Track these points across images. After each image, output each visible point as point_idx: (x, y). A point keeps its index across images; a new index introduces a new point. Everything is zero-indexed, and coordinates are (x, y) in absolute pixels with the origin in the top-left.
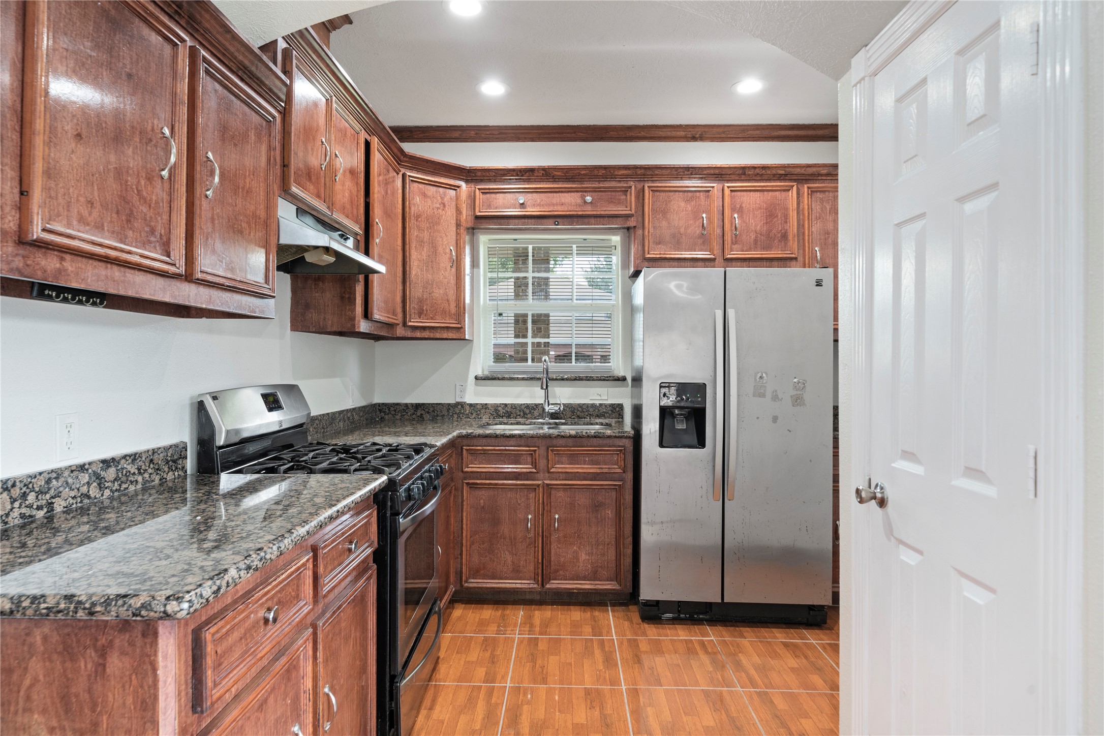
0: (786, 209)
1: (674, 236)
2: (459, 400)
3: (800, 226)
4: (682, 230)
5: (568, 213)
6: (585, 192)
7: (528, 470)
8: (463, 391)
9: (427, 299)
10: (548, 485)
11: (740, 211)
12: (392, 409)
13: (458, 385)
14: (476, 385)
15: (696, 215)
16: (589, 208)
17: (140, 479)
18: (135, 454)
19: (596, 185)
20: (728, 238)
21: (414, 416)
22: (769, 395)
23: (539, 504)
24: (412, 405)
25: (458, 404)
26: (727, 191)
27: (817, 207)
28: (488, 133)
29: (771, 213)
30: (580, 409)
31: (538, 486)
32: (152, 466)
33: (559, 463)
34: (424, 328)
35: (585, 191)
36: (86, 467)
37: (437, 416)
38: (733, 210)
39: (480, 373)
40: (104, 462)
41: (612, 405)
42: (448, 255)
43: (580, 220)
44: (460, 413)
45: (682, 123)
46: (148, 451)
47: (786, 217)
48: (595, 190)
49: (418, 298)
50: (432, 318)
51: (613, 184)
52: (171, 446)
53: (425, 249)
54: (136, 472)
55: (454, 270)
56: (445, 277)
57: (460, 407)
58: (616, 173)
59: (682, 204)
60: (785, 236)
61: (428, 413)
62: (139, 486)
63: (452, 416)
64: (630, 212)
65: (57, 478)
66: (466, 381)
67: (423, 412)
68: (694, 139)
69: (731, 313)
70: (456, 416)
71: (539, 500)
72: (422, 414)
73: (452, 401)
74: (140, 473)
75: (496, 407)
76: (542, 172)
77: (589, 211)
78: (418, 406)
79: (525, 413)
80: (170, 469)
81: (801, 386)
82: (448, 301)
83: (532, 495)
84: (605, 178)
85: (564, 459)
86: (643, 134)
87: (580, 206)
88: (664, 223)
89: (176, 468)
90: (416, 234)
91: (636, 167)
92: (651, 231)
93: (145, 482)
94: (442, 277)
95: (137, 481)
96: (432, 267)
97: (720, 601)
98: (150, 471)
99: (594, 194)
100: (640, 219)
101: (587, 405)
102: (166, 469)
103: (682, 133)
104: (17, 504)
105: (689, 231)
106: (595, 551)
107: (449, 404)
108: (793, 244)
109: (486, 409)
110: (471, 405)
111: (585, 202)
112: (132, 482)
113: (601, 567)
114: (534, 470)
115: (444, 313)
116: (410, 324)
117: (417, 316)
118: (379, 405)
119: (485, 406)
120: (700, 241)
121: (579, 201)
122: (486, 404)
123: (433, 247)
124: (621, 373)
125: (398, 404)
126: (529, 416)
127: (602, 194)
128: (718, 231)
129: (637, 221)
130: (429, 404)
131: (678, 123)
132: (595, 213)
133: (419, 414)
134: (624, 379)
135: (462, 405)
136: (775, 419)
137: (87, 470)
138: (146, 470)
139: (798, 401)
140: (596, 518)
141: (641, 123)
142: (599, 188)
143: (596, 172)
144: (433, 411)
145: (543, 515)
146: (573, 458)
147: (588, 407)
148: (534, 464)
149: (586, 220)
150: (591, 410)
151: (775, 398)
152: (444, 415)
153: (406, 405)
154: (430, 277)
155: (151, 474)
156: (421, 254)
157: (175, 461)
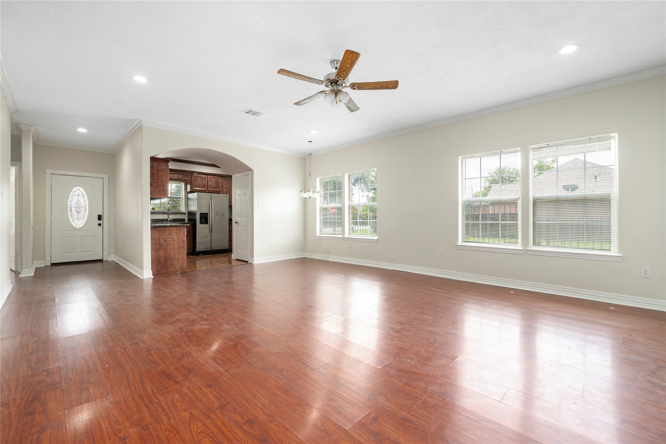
0: (219, 182)
1: (198, 185)
3: (222, 185)
5: (176, 179)
11: (211, 182)
15: (203, 182)
16: (180, 178)
20: (209, 186)
22: (219, 215)
26: (208, 178)
27: (225, 182)
29: (217, 182)
30: (175, 220)
35: (180, 174)
38: (210, 181)
41: (183, 219)
47: (219, 183)
48: (181, 175)
51: (185, 174)
58: (186, 172)
59: (200, 179)
60: (219, 187)
64: (189, 180)
68: (200, 165)
69: (212, 201)
75: (155, 219)
79: (162, 221)
81: (224, 213)
88: (196, 183)
91: (191, 171)
92: (194, 184)
97: (210, 250)
101: (177, 219)
103: (197, 163)
105: (201, 184)
108: (221, 188)
120: (203, 186)
121: (178, 176)
124: (184, 212)
128: (207, 185)
129: (191, 182)
132: (182, 179)
134: (185, 213)
136: (220, 219)
139: (223, 216)
142: (183, 174)
143: (182, 171)
149: (180, 180)
151: (220, 215)
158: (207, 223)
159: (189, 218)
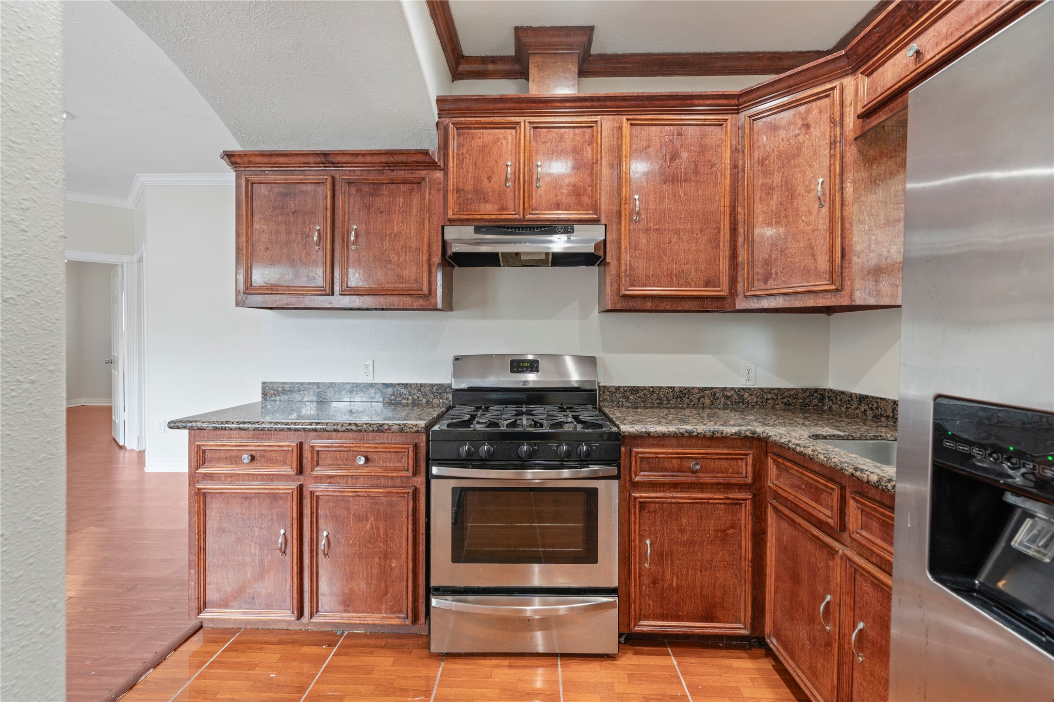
9: (776, 260)
12: (839, 398)
17: (410, 398)
18: (407, 384)
21: (858, 411)
24: (856, 395)
32: (419, 392)
33: (866, 527)
36: (374, 385)
37: (881, 416)
40: (385, 384)
46: (417, 384)
49: (764, 260)
50: (785, 282)
52: (436, 384)
53: (775, 197)
54: (408, 393)
56: (808, 224)
61: (872, 409)
62: (410, 402)
65: (356, 387)
67: (866, 407)
72: (865, 410)
74: (410, 395)
78: (862, 398)
80: (435, 397)
89: (441, 398)
90: (760, 182)
93: (414, 400)
95: (408, 399)
96: (786, 217)
98: (419, 395)
102: (433, 397)
104: (337, 394)
112: (404, 398)
123: (787, 190)
125: (843, 393)
130: (873, 397)
133: (862, 409)
137: (374, 387)
138: (414, 394)
144: (877, 408)
152: (888, 417)
153: (851, 395)
155: (419, 397)
156: (768, 205)
157: (440, 394)
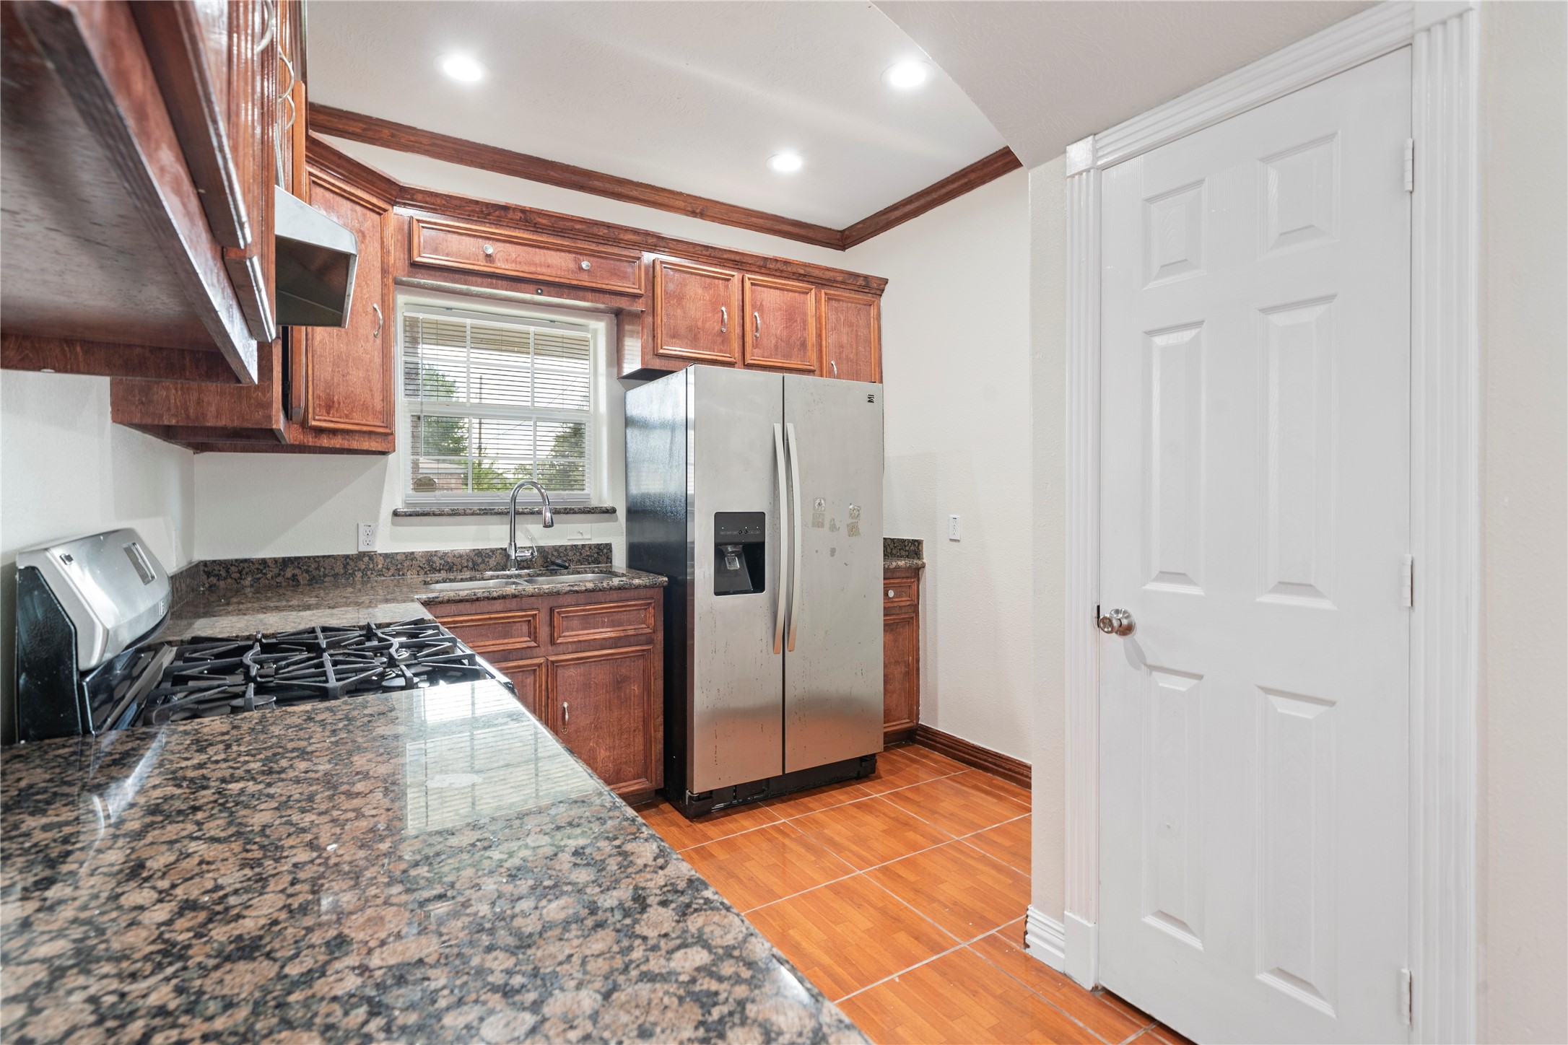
0: (805, 314)
1: (690, 329)
2: (363, 548)
3: (819, 336)
4: (700, 324)
5: (557, 280)
6: (581, 254)
7: (524, 645)
8: (371, 534)
9: (338, 385)
10: (553, 662)
11: (761, 309)
12: (233, 569)
13: (361, 525)
14: (393, 524)
15: (715, 307)
16: (585, 277)
19: (593, 247)
20: (749, 339)
21: (280, 580)
22: (827, 525)
23: (540, 692)
24: (275, 560)
25: (362, 555)
26: (747, 284)
27: (832, 317)
28: (412, 138)
29: (792, 316)
30: (555, 553)
31: (539, 665)
33: (568, 629)
34: (334, 432)
35: (580, 252)
37: (325, 576)
38: (754, 307)
39: (400, 506)
41: (598, 546)
42: (370, 317)
43: (573, 293)
44: (367, 568)
45: (683, 191)
47: (805, 322)
48: (592, 254)
49: (326, 382)
50: (347, 416)
51: (616, 250)
55: (379, 341)
56: (366, 352)
57: (366, 559)
58: (621, 236)
59: (700, 291)
60: (803, 345)
61: (307, 572)
63: (353, 575)
64: (638, 291)
66: (376, 519)
67: (297, 571)
68: (693, 214)
69: (790, 426)
70: (359, 574)
71: (540, 686)
72: (294, 576)
73: (351, 551)
75: (430, 556)
76: (519, 215)
77: (585, 281)
78: (286, 562)
79: (475, 564)
81: (855, 514)
82: (371, 390)
83: (530, 680)
84: (606, 240)
85: (575, 622)
86: (634, 193)
87: (573, 272)
88: (679, 312)
91: (647, 233)
92: (664, 320)
94: (361, 350)
97: (780, 774)
99: (592, 259)
100: (650, 302)
101: (566, 548)
103: (681, 204)
105: (707, 325)
106: (617, 742)
107: (347, 557)
108: (812, 355)
109: (412, 560)
110: (386, 556)
111: (581, 268)
113: (626, 763)
114: (533, 644)
115: (365, 408)
116: (314, 423)
117: (324, 411)
118: (205, 563)
119: (411, 556)
120: (719, 340)
121: (572, 265)
122: (413, 553)
124: (607, 504)
125: (245, 561)
126: (482, 566)
127: (602, 261)
128: (738, 330)
129: (647, 304)
130: (309, 558)
131: (679, 190)
132: (594, 285)
133: (288, 575)
134: (612, 511)
135: (371, 556)
136: (833, 552)
139: (853, 530)
140: (619, 698)
141: (635, 179)
142: (599, 252)
143: (595, 230)
144: (318, 569)
145: (547, 705)
146: (587, 621)
147: (566, 550)
148: (533, 635)
149: (581, 294)
150: (570, 553)
151: (833, 528)
152: (336, 575)
153: (264, 562)
154: (343, 348)
158: (758, 586)
159: (637, 539)
